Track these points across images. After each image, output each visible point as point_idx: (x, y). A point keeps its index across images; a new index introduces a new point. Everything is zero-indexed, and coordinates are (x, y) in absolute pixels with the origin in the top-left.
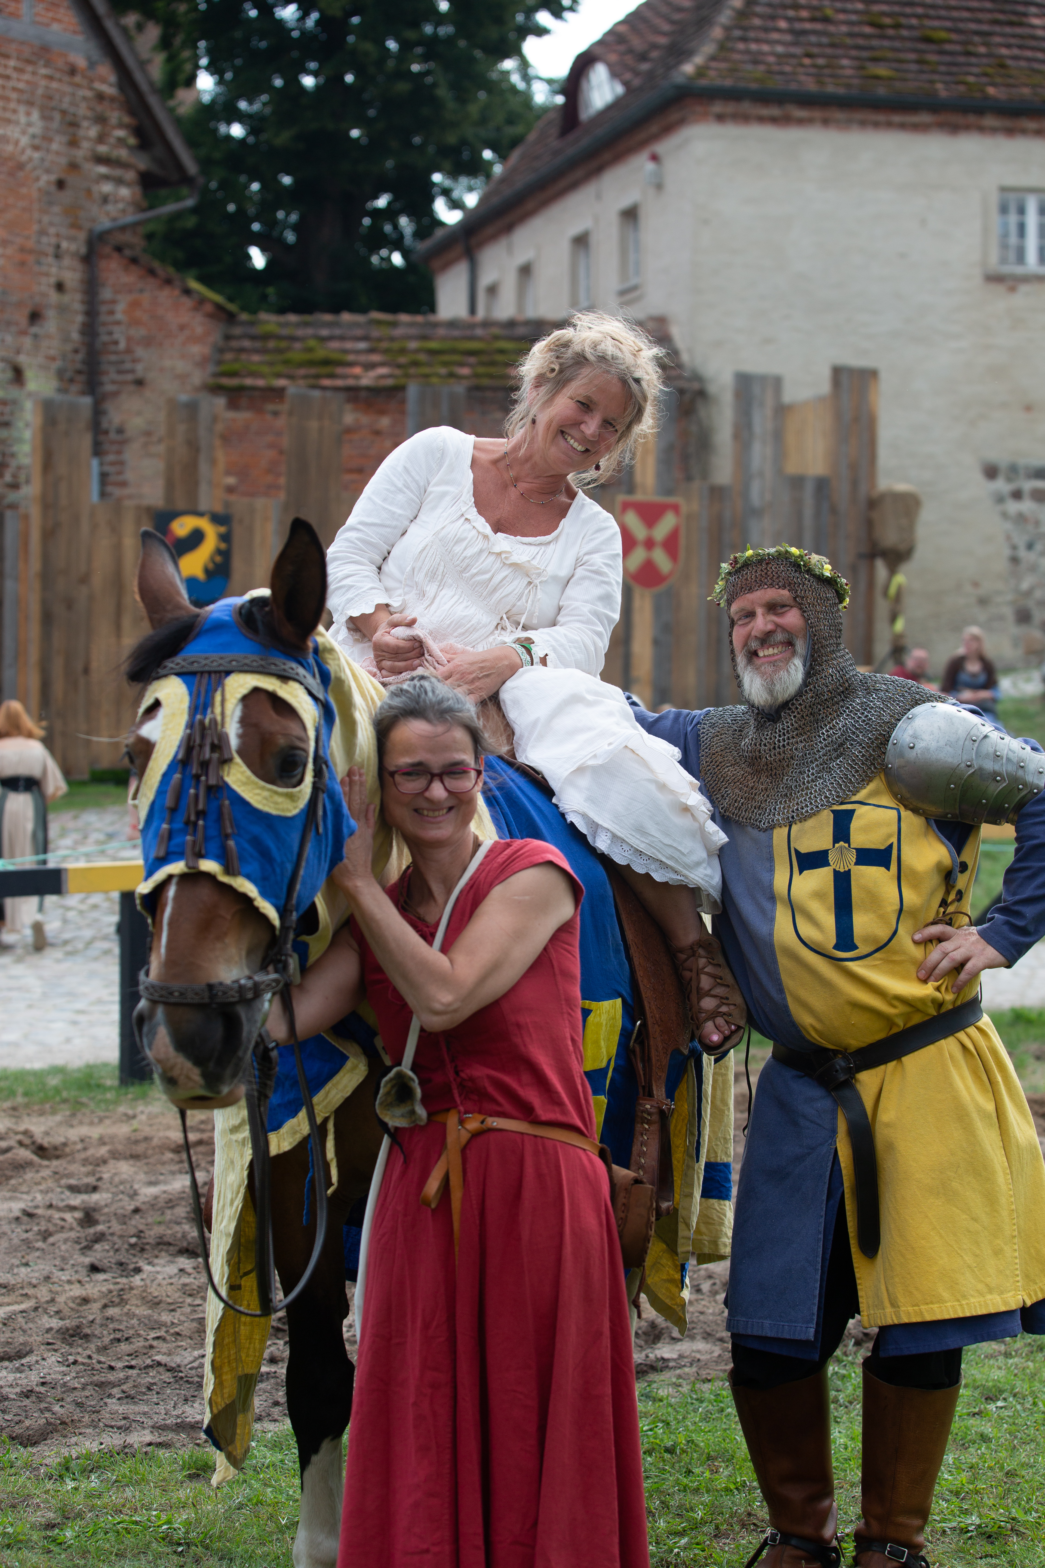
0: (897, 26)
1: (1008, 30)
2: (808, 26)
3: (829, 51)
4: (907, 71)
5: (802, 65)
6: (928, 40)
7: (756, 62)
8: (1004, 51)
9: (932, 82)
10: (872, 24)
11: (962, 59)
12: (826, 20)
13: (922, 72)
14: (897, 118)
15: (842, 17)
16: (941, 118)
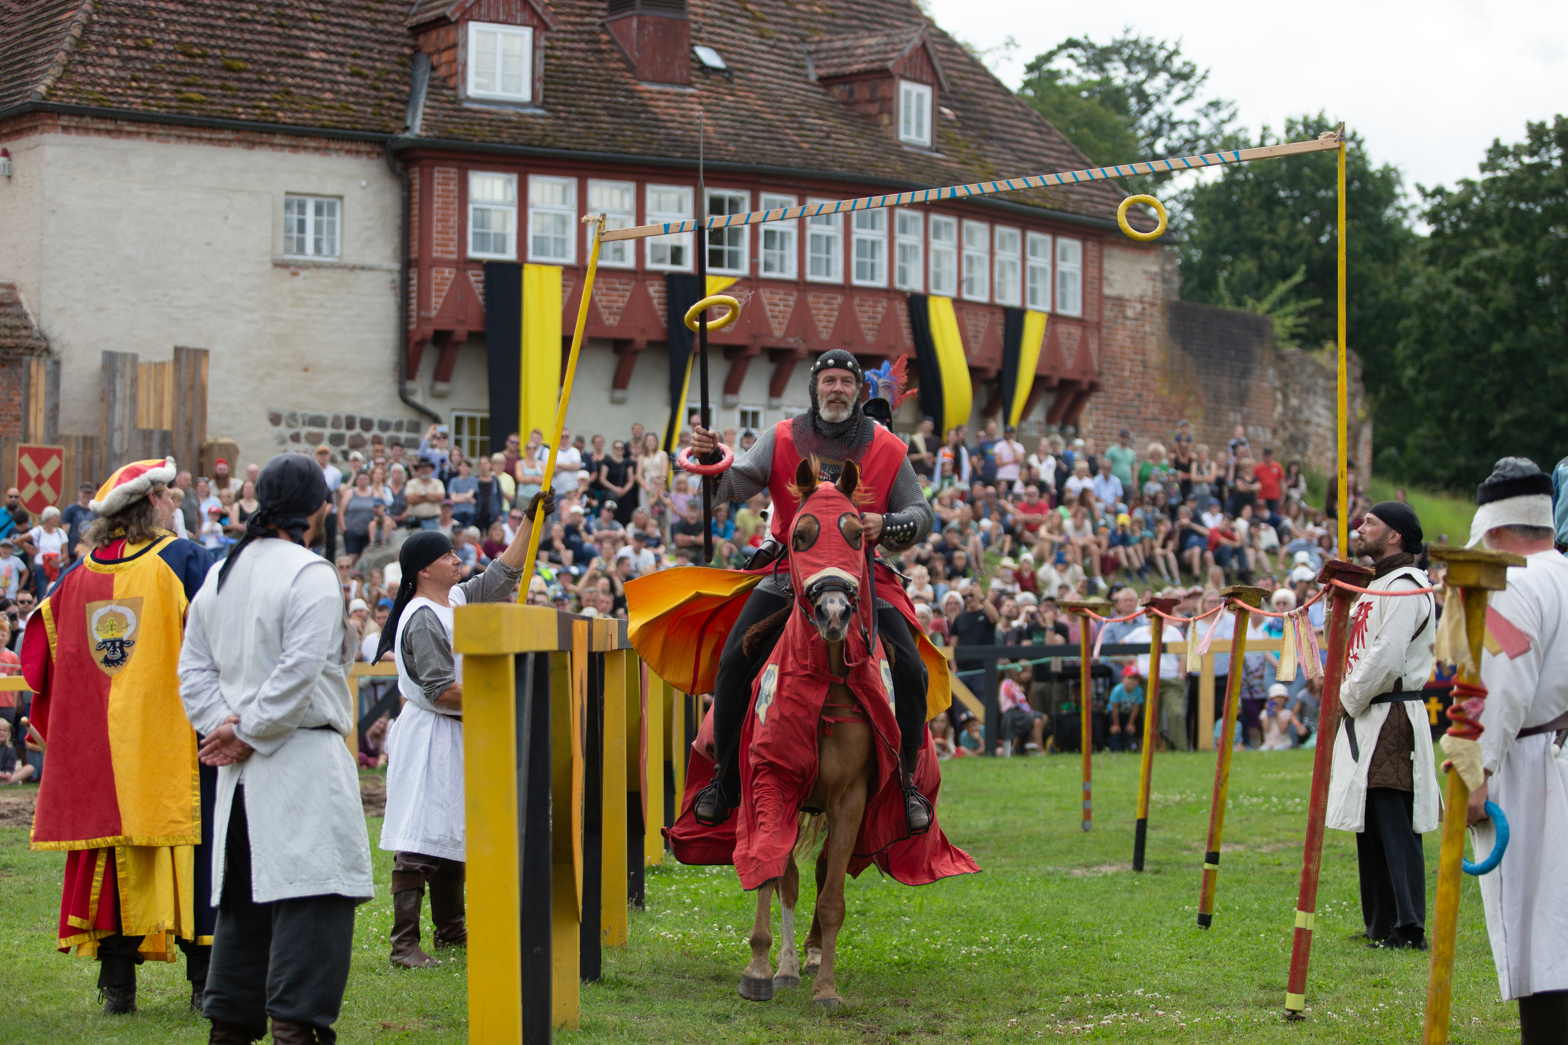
0: (204, 56)
1: (292, 62)
2: (133, 53)
3: (151, 76)
4: (214, 95)
5: (131, 88)
6: (229, 69)
7: (94, 84)
8: (290, 80)
9: (235, 106)
10: (184, 53)
11: (256, 86)
12: (147, 48)
13: (225, 96)
14: (206, 135)
15: (160, 46)
16: (241, 136)
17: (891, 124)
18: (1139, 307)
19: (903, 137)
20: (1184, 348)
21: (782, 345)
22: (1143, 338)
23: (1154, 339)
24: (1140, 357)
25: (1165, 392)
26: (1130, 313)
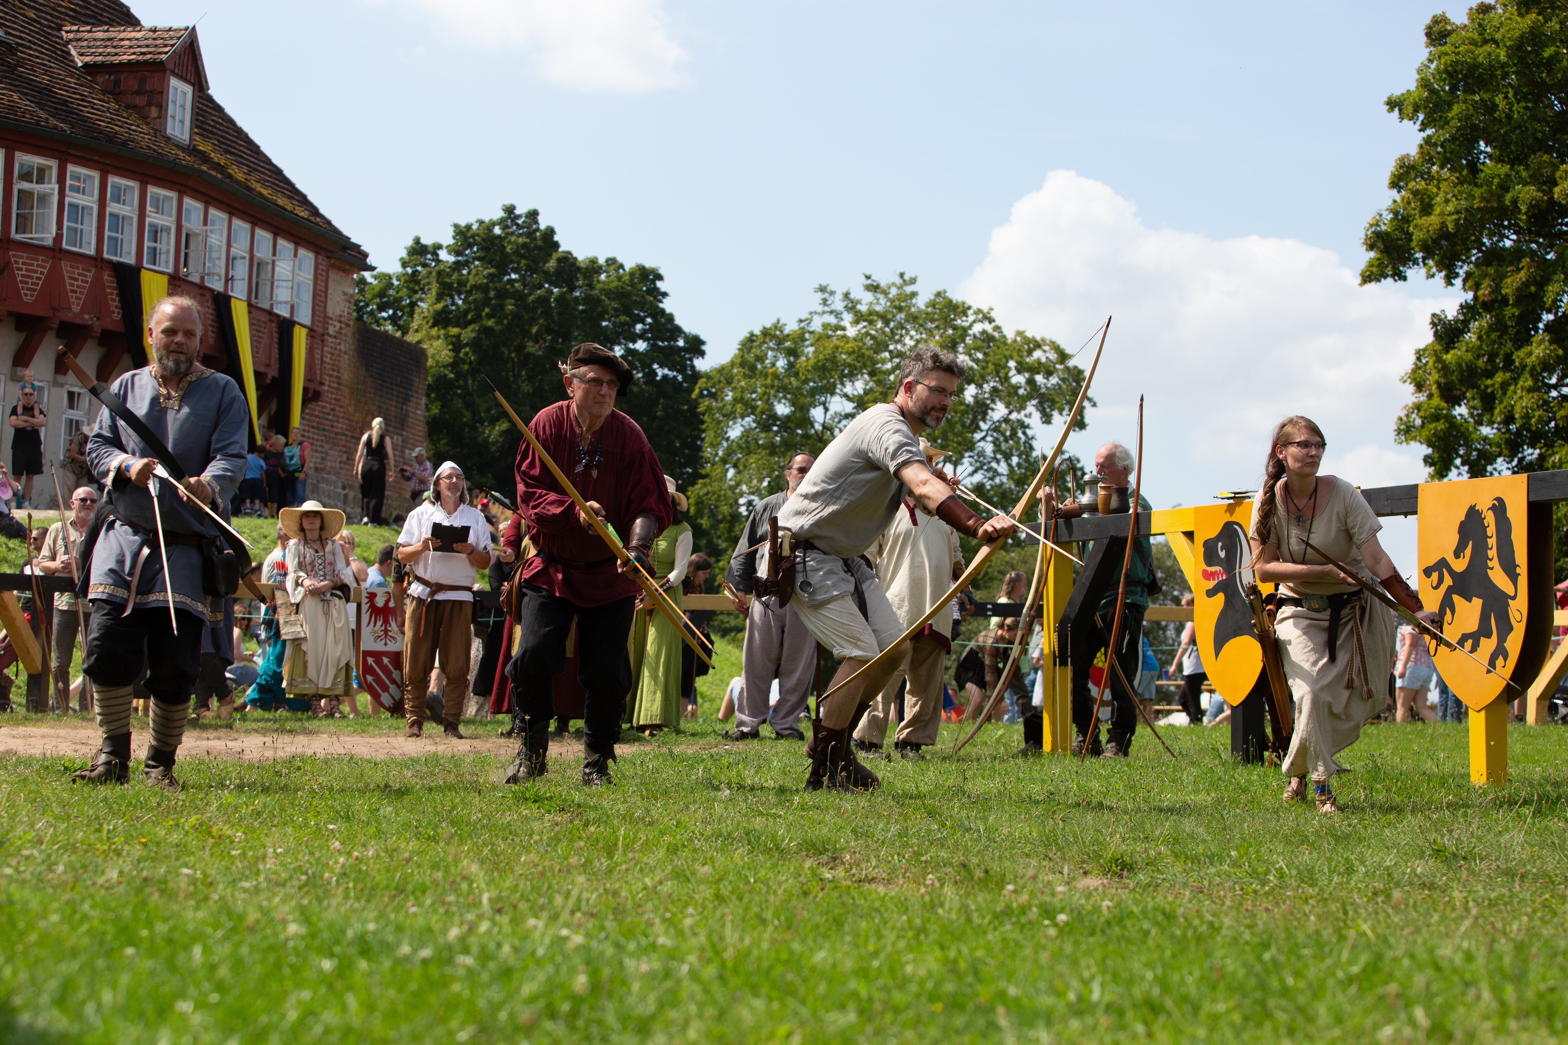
17: (159, 117)
18: (338, 325)
19: (169, 131)
20: (367, 370)
21: (78, 321)
22: (339, 356)
23: (346, 357)
24: (335, 374)
25: (351, 409)
26: (331, 330)
